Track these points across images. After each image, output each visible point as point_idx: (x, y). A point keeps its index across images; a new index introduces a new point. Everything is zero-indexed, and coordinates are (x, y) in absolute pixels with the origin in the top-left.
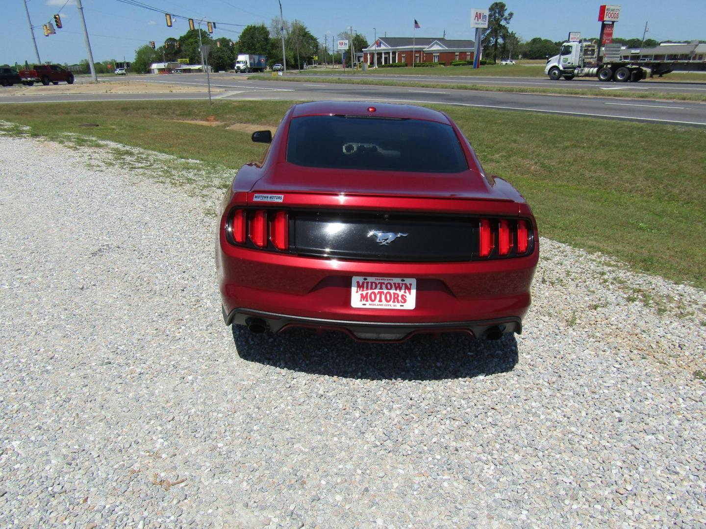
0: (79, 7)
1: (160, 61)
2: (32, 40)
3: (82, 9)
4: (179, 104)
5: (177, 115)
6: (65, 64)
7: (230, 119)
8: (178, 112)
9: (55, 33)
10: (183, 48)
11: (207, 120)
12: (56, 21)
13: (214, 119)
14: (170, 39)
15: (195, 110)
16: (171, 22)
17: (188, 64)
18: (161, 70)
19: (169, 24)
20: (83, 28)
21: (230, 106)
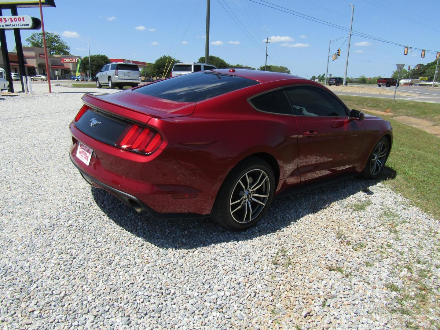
0: (349, 44)
1: (407, 78)
2: (327, 63)
3: (349, 45)
4: (372, 100)
5: (368, 106)
6: (352, 77)
7: (400, 112)
8: (369, 105)
9: (337, 59)
10: (427, 71)
11: (385, 112)
12: (338, 52)
13: (390, 111)
14: (420, 65)
15: (381, 105)
16: (407, 52)
17: (426, 81)
18: (406, 84)
19: (405, 53)
20: (347, 56)
21: (406, 104)
